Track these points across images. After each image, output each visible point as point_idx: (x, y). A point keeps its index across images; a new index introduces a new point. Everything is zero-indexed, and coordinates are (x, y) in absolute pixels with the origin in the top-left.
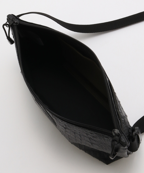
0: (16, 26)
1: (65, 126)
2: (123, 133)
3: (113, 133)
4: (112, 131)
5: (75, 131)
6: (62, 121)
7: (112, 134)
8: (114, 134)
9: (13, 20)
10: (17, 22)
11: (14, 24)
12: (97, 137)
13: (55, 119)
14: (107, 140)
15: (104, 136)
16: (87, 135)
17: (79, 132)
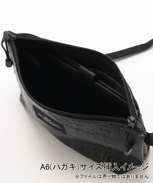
0: (13, 40)
1: (76, 127)
2: (139, 121)
4: (127, 119)
5: (88, 129)
6: (73, 121)
7: (128, 121)
8: (129, 121)
9: (10, 35)
10: (14, 37)
11: (11, 39)
12: (112, 130)
13: (65, 120)
14: (122, 130)
15: (119, 126)
16: (101, 130)
17: (92, 130)
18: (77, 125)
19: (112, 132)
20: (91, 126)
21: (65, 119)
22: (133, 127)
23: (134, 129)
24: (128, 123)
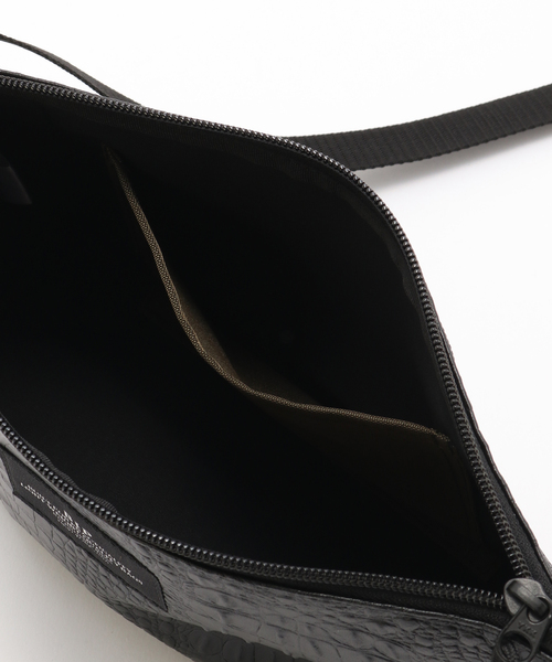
1: (221, 603)
3: (509, 601)
4: (501, 593)
5: (283, 619)
6: (202, 577)
7: (505, 609)
8: (513, 607)
12: (418, 641)
13: (161, 567)
14: (475, 647)
15: (455, 629)
16: (354, 634)
17: (310, 626)
18: (225, 595)
19: (418, 650)
20: (305, 610)
21: (165, 561)
22: (535, 641)
23: (542, 648)
24: (509, 615)
